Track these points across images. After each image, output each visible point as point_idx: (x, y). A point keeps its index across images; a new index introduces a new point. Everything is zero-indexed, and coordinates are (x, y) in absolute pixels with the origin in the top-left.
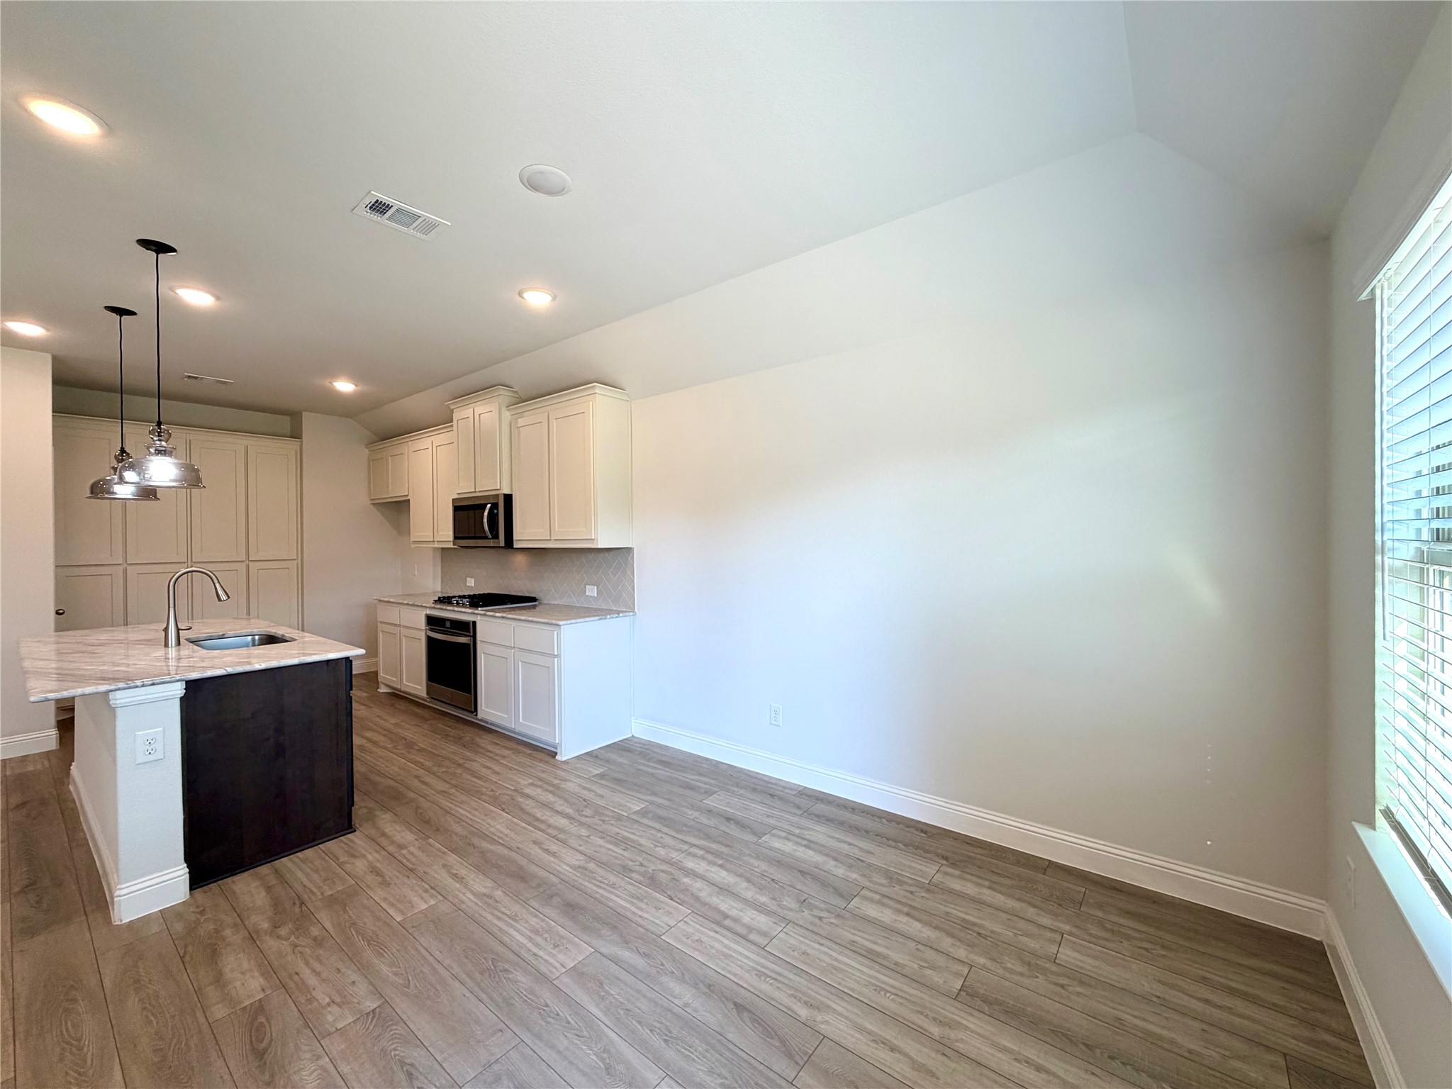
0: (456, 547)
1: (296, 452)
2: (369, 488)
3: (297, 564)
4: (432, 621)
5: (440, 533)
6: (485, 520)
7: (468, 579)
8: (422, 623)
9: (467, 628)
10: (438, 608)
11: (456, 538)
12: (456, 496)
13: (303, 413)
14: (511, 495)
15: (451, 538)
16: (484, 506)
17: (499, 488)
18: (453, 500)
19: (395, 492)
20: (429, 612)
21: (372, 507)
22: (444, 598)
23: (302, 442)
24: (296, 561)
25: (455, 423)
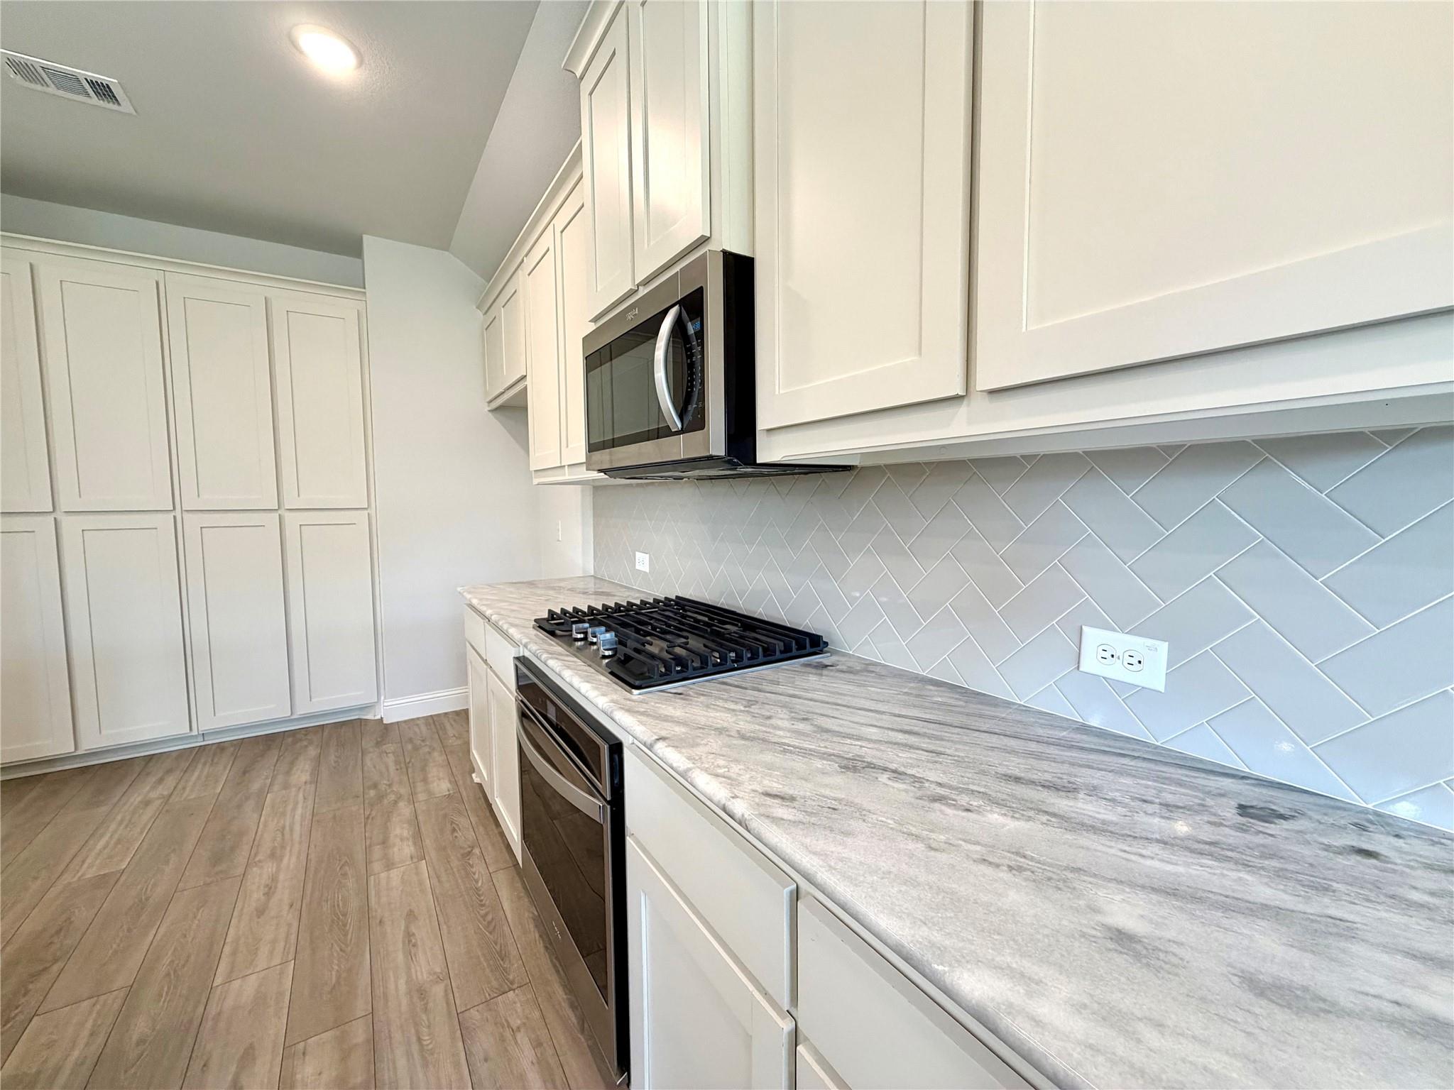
0: (592, 475)
2: (485, 381)
3: (370, 516)
5: (570, 446)
7: (638, 555)
8: (512, 679)
11: (591, 446)
12: (591, 328)
13: (365, 238)
14: (753, 258)
17: (707, 237)
18: (583, 340)
21: (490, 414)
23: (365, 293)
24: (365, 513)
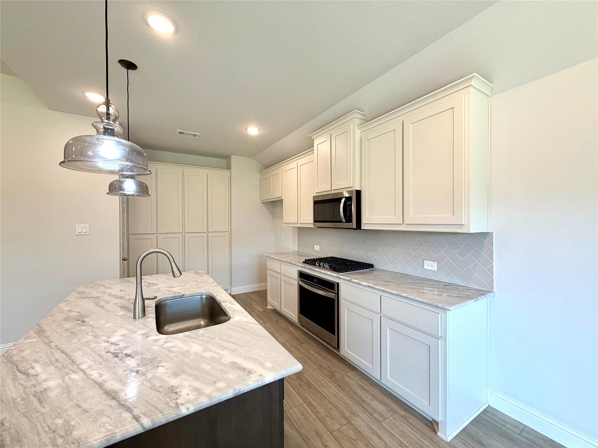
0: (315, 227)
1: (228, 176)
2: (261, 195)
3: (229, 234)
4: (303, 276)
5: (301, 219)
6: (341, 209)
7: (315, 246)
8: (296, 276)
9: (332, 286)
10: (307, 268)
11: (315, 221)
12: (316, 195)
13: (232, 156)
14: (361, 190)
15: (312, 221)
16: (340, 200)
17: (352, 186)
18: (313, 196)
19: (274, 196)
20: (299, 269)
21: (262, 205)
22: (308, 260)
23: (231, 171)
24: (228, 233)
25: (315, 147)
